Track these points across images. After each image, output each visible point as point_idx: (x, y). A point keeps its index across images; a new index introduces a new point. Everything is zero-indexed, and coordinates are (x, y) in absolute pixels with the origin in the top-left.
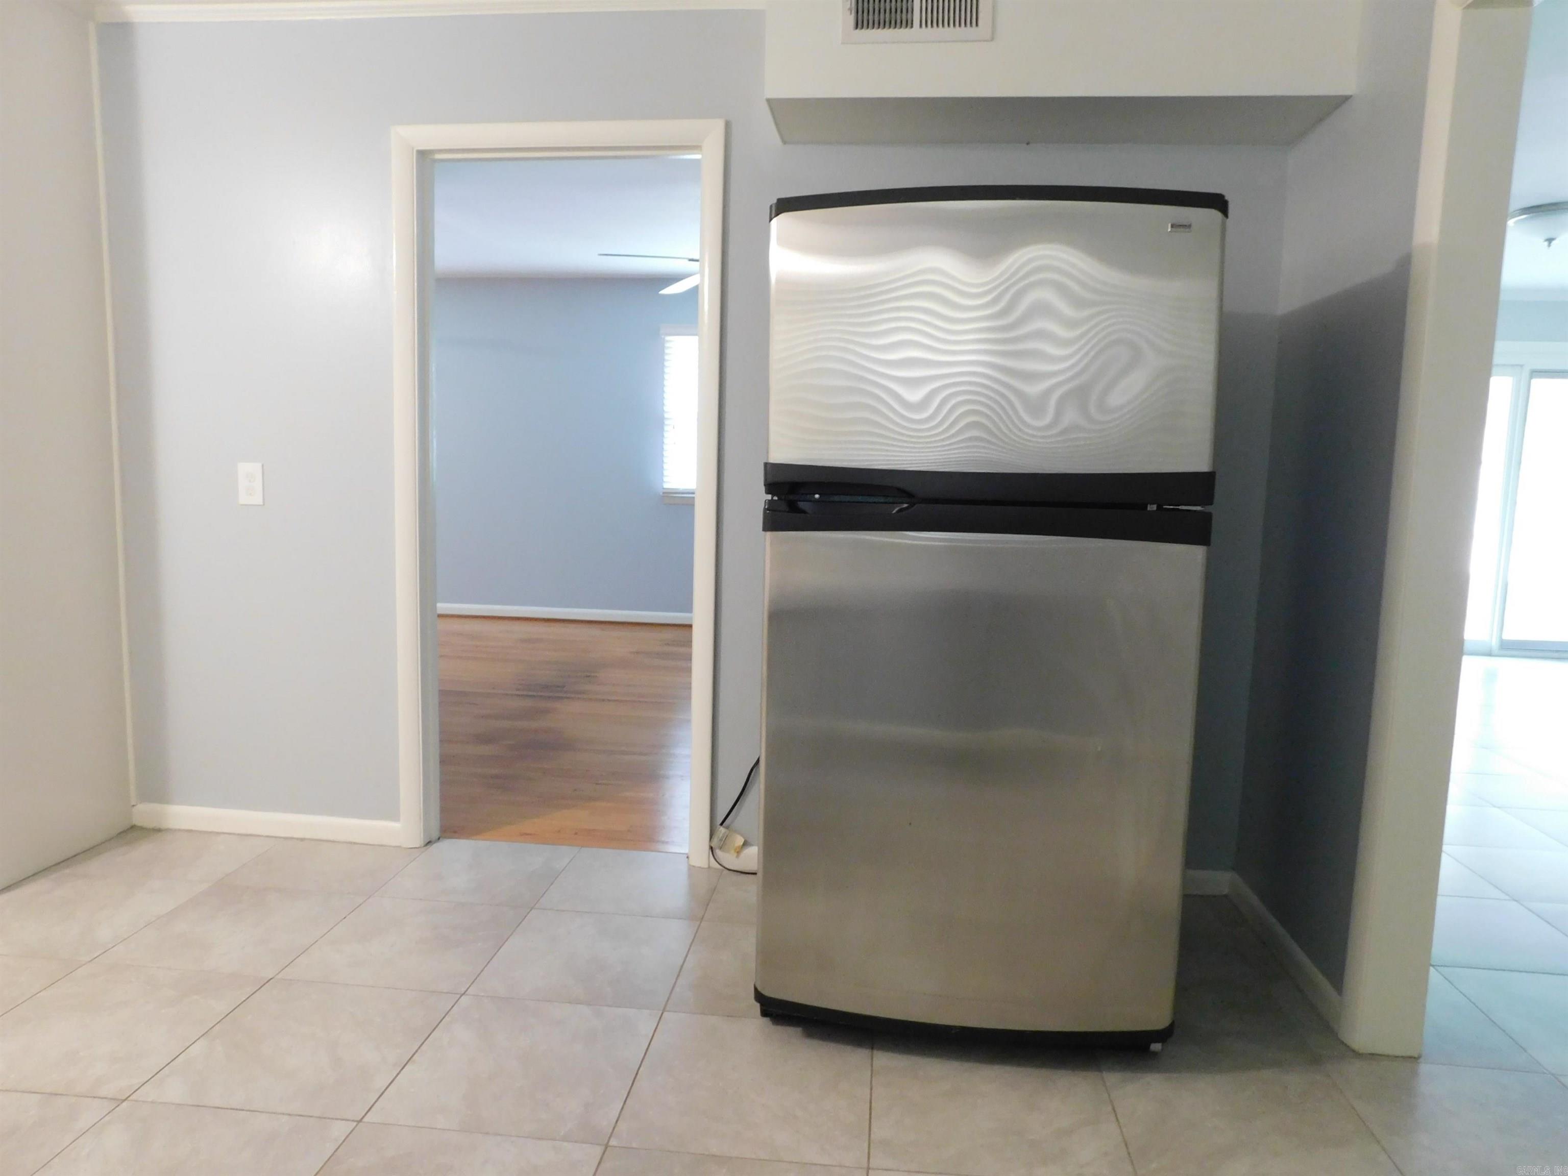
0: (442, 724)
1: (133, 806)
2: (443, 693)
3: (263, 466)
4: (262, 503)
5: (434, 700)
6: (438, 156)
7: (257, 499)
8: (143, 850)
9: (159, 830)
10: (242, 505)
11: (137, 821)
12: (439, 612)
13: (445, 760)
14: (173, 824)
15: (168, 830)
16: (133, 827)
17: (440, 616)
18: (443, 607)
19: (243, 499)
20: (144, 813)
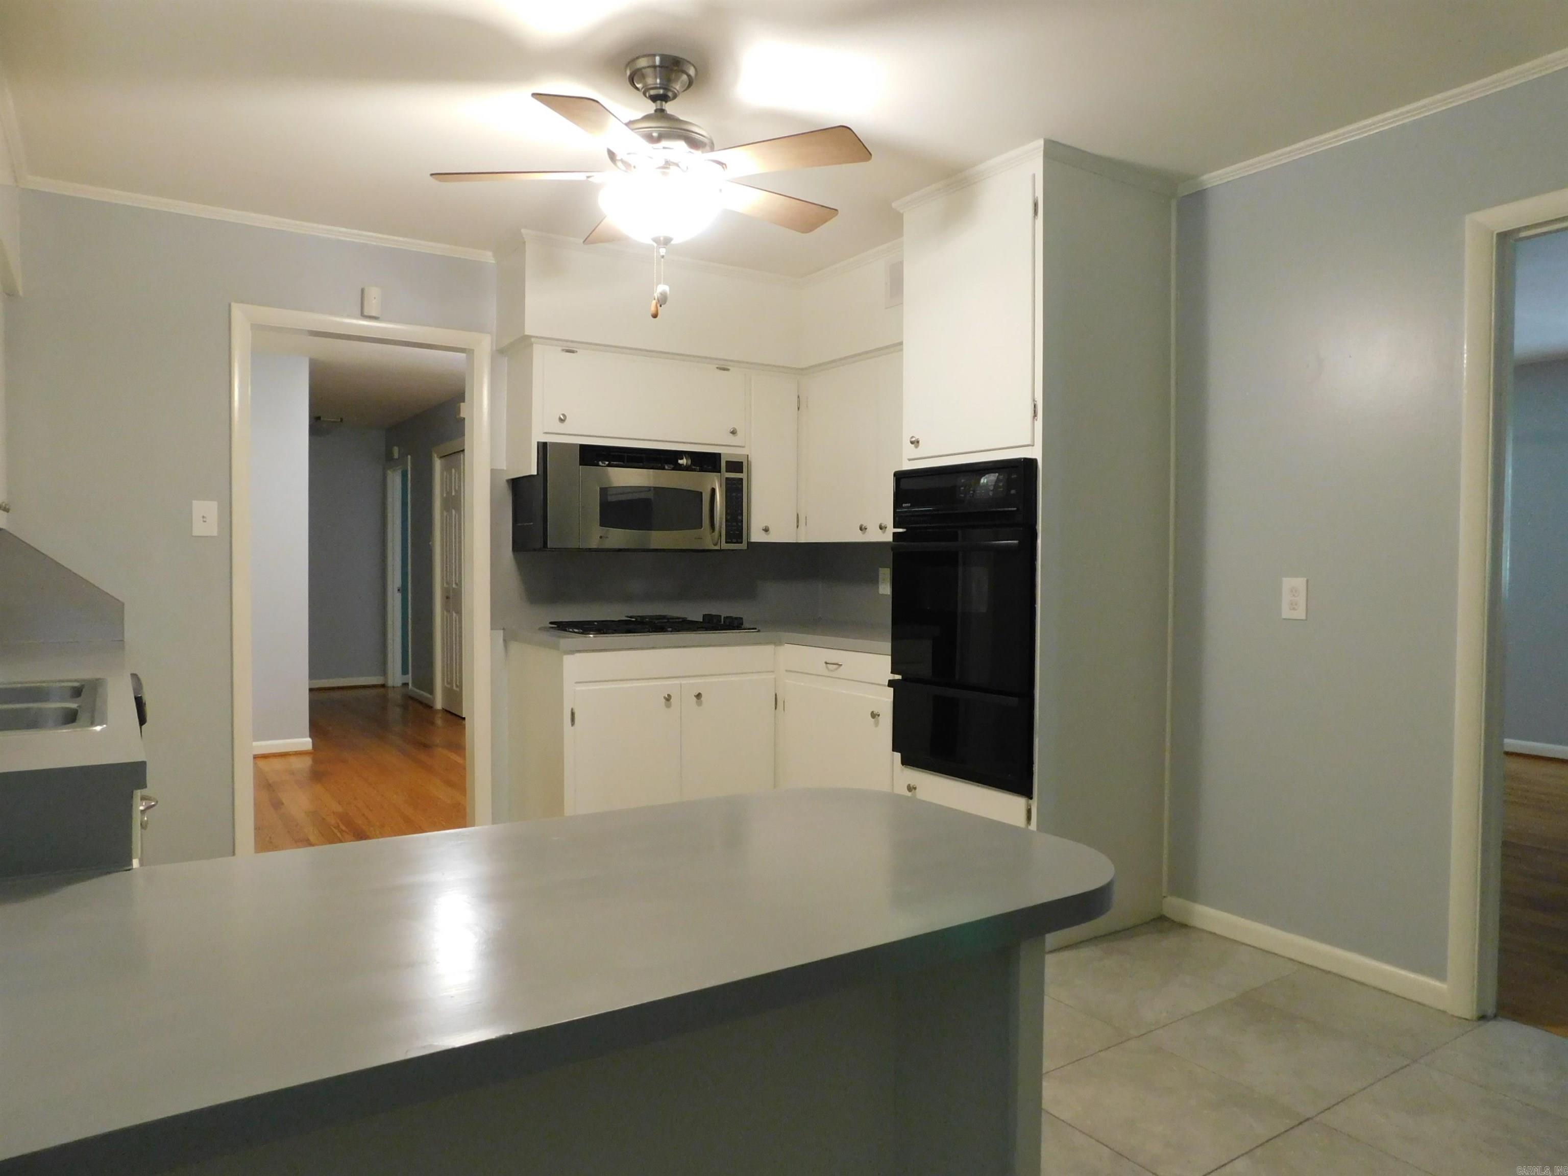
0: (1504, 882)
1: (1164, 897)
2: (1505, 844)
3: (1307, 581)
4: (1304, 618)
5: (1496, 853)
6: (1523, 234)
7: (1300, 614)
8: (1171, 942)
9: (1184, 926)
10: (1285, 619)
11: (1167, 911)
12: (1507, 749)
13: (1507, 925)
14: (1197, 922)
15: (1194, 928)
16: (1162, 918)
17: (1507, 754)
18: (1512, 744)
19: (1286, 613)
20: (1173, 905)
